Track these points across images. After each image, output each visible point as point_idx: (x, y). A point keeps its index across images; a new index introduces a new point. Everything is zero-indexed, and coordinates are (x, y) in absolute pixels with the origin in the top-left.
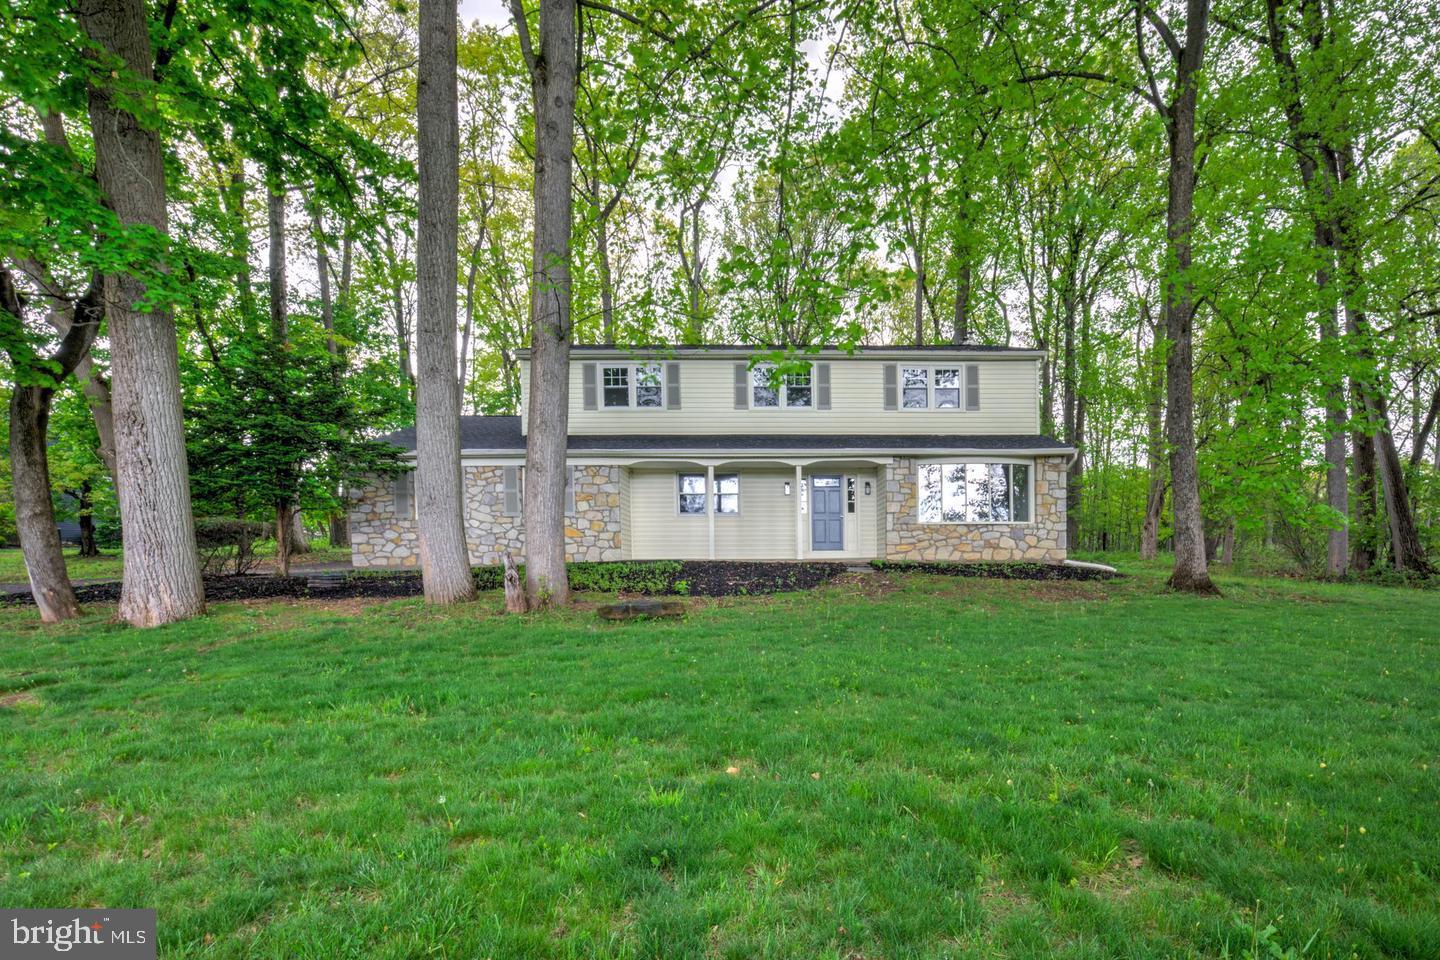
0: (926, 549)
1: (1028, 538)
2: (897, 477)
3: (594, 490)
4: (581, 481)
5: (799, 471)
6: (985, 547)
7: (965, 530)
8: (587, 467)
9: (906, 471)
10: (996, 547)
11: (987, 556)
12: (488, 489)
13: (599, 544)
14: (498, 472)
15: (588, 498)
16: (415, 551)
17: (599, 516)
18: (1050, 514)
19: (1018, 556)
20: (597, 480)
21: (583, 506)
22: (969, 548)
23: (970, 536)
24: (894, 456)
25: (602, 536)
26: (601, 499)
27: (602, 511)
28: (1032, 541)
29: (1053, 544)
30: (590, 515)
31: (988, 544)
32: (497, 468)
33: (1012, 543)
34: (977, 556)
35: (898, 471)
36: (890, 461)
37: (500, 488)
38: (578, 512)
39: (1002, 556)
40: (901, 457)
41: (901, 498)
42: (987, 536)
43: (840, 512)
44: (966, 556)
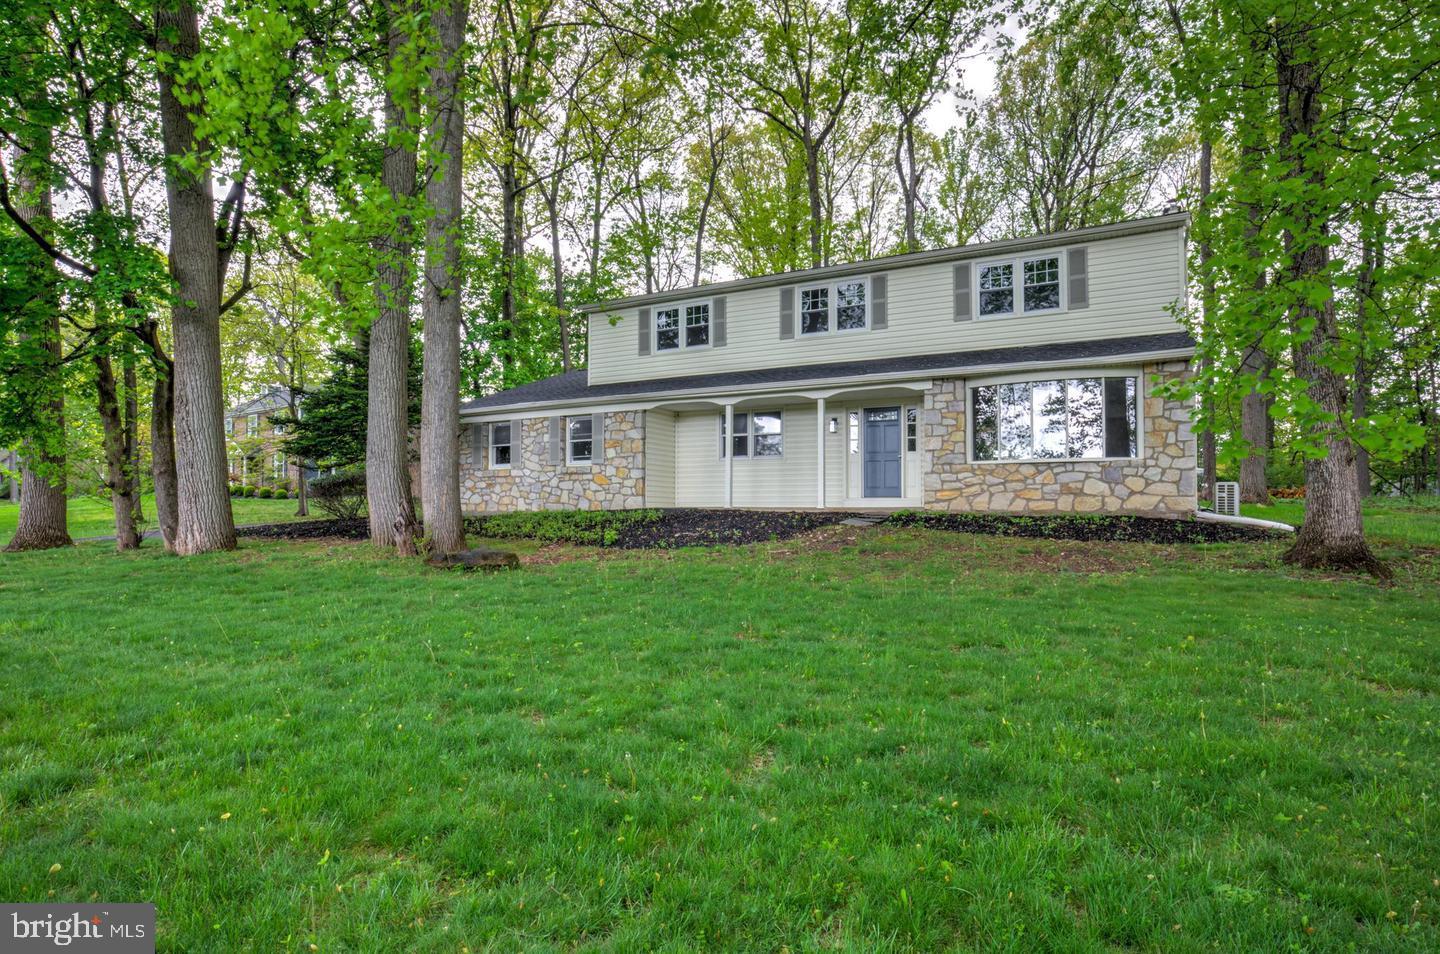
0: (975, 495)
1: (1128, 481)
2: (938, 406)
3: (620, 436)
4: (610, 428)
5: (821, 405)
6: (1061, 493)
7: (1032, 470)
8: (616, 413)
9: (950, 397)
10: (1080, 493)
11: (1065, 505)
12: (538, 439)
13: (624, 491)
14: (546, 423)
15: (616, 444)
16: (486, 498)
17: (624, 463)
18: (1166, 445)
19: (1113, 506)
20: (624, 426)
21: (611, 453)
22: (1038, 495)
23: (1039, 479)
24: (934, 379)
25: (626, 483)
26: (627, 445)
27: (626, 458)
28: (1138, 484)
29: (1172, 489)
30: (617, 462)
31: (1066, 490)
32: (545, 419)
33: (1103, 487)
34: (1050, 506)
35: (939, 398)
36: (928, 385)
37: (546, 438)
38: (606, 459)
39: (1088, 506)
40: (943, 379)
41: (942, 430)
42: (1064, 478)
43: (898, 451)
44: (1033, 505)
